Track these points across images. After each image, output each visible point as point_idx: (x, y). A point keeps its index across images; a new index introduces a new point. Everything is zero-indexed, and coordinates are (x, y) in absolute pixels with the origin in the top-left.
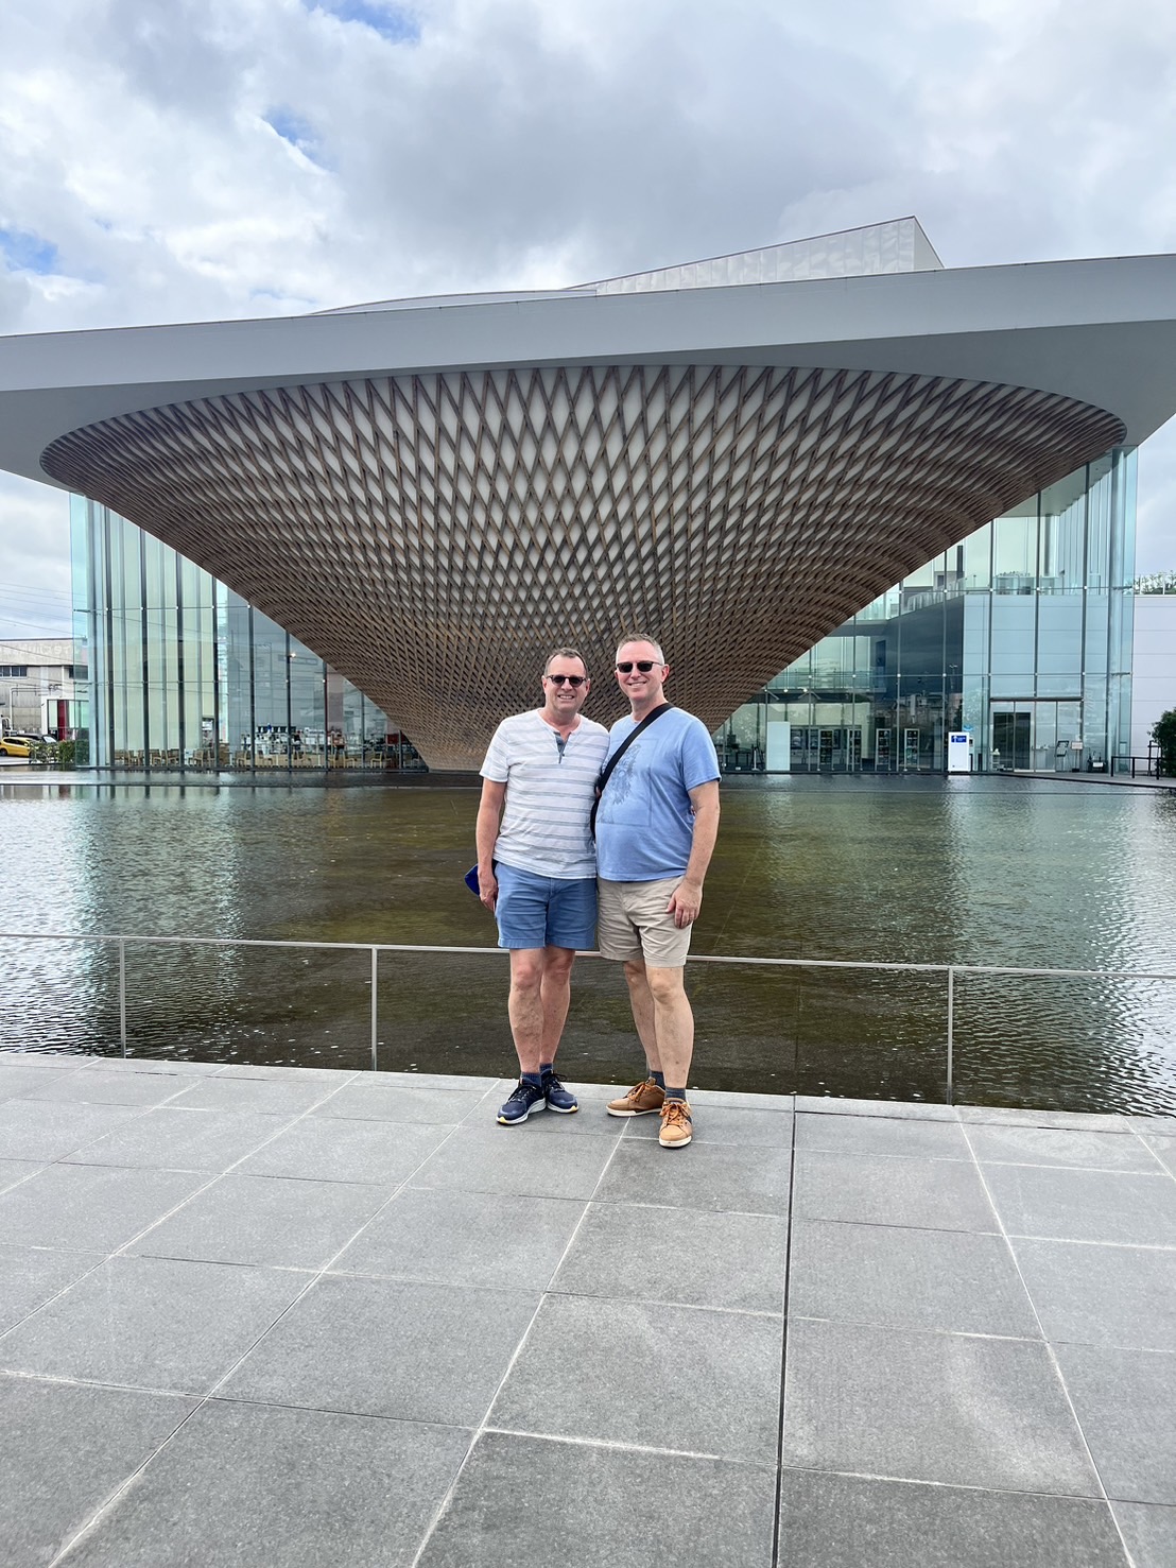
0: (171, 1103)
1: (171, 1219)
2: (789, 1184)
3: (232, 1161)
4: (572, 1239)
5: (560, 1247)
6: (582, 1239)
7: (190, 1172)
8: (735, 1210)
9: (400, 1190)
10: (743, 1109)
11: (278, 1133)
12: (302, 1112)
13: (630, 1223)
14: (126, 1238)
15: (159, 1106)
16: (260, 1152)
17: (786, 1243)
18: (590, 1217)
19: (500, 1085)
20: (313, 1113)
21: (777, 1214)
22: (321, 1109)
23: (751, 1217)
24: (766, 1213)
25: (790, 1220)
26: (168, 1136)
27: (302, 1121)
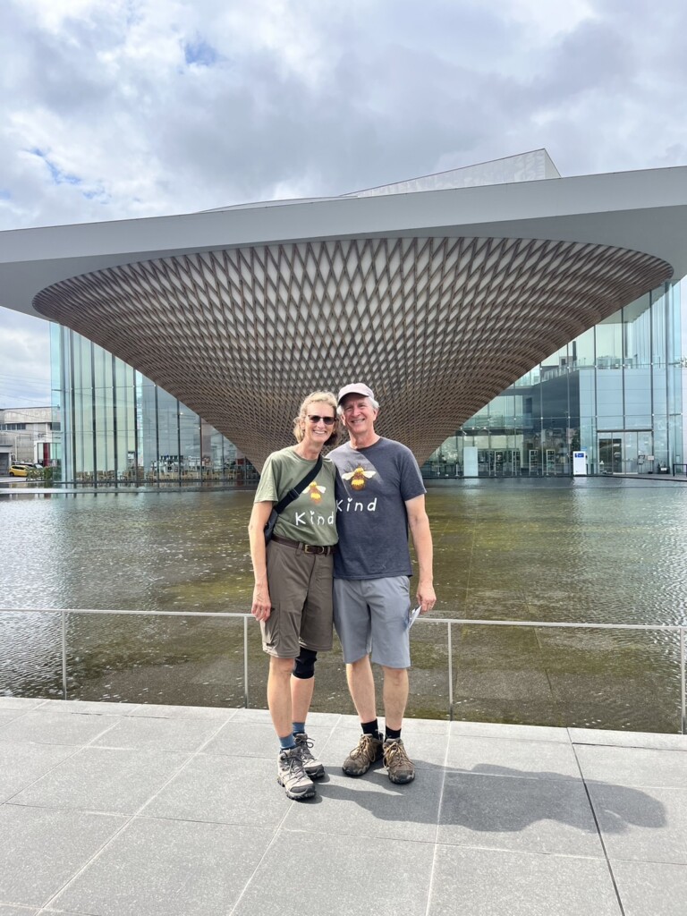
0: (96, 743)
1: (91, 868)
2: (593, 821)
3: (142, 801)
4: (431, 889)
5: (423, 899)
6: (439, 889)
7: (108, 814)
8: (560, 852)
9: (277, 832)
10: (532, 741)
11: (177, 772)
12: (194, 750)
13: (475, 869)
14: (54, 889)
15: (87, 746)
16: (164, 793)
17: (613, 888)
18: (440, 862)
19: (342, 721)
20: (204, 750)
21: (595, 855)
22: (210, 746)
23: (575, 860)
24: (586, 854)
25: (608, 862)
26: (92, 776)
27: (196, 759)
